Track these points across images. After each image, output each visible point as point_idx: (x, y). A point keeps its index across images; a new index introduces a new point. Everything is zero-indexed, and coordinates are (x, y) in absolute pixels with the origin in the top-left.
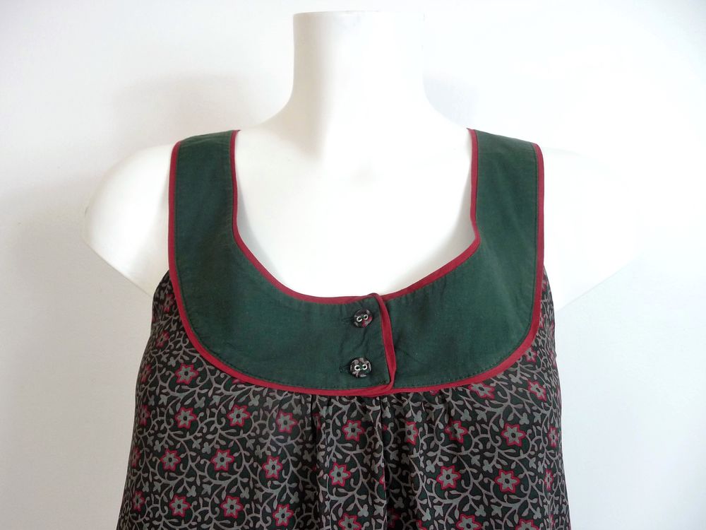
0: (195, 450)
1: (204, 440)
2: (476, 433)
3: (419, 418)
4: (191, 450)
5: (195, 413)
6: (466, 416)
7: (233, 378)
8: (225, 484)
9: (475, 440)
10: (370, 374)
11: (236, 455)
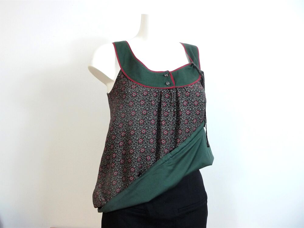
0: (137, 101)
1: (139, 98)
2: (191, 94)
3: (180, 92)
4: (136, 101)
5: (137, 93)
6: (189, 91)
7: (144, 86)
8: (143, 108)
9: (191, 95)
10: (170, 85)
11: (145, 101)
